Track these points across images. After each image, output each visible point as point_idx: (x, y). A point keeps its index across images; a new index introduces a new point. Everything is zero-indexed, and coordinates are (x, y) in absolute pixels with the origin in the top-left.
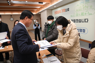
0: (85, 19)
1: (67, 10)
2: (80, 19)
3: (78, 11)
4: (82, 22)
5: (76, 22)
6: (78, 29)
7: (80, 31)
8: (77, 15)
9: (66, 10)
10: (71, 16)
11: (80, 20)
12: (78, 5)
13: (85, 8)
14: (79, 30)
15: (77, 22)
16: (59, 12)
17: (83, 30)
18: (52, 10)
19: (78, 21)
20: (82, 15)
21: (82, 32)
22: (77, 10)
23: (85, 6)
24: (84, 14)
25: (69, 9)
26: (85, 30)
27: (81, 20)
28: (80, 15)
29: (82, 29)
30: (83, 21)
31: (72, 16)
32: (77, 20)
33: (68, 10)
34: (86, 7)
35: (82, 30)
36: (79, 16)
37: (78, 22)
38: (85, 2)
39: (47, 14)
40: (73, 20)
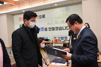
1: (42, 17)
2: (60, 27)
4: (63, 29)
5: (55, 29)
6: (59, 37)
8: (56, 23)
9: (40, 16)
10: (48, 23)
11: (60, 28)
12: (57, 12)
13: (65, 15)
15: (56, 30)
17: (65, 37)
18: (13, 15)
19: (59, 29)
20: (63, 22)
21: (63, 39)
22: (56, 17)
23: (66, 14)
26: (67, 37)
27: (62, 28)
28: (60, 23)
29: (64, 36)
31: (50, 24)
32: (57, 28)
33: (44, 16)
34: (66, 15)
35: (64, 37)
36: (58, 23)
37: (58, 30)
38: (65, 10)
39: (7, 20)
40: (52, 28)
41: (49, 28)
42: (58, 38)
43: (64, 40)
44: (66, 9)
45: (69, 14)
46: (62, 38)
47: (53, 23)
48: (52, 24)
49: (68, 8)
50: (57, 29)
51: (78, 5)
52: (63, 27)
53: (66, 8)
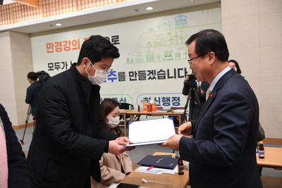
0: (179, 70)
2: (161, 71)
3: (153, 45)
4: (169, 77)
5: (147, 77)
6: (157, 99)
7: (162, 103)
8: (151, 59)
10: (128, 59)
11: (161, 73)
12: (151, 30)
13: (175, 38)
14: (161, 100)
15: (150, 78)
16: (72, 46)
17: (174, 98)
18: (30, 35)
19: (156, 76)
20: (168, 58)
21: (169, 104)
22: (149, 43)
23: (176, 35)
24: (174, 55)
25: (119, 39)
26: (179, 99)
27: (166, 73)
28: (162, 59)
29: (171, 96)
30: (172, 74)
31: (132, 61)
32: (151, 72)
33: (115, 40)
34: (178, 38)
35: (171, 99)
36: (156, 60)
37: (154, 78)
38: (174, 24)
39: (12, 49)
40: (137, 72)
41: (130, 73)
42: (155, 99)
43: (171, 105)
44: (176, 21)
45: (186, 36)
46: (166, 101)
47: (141, 58)
48: (139, 61)
49: (183, 18)
50: (152, 77)
51: (210, 10)
52: (168, 70)
53: (178, 18)
